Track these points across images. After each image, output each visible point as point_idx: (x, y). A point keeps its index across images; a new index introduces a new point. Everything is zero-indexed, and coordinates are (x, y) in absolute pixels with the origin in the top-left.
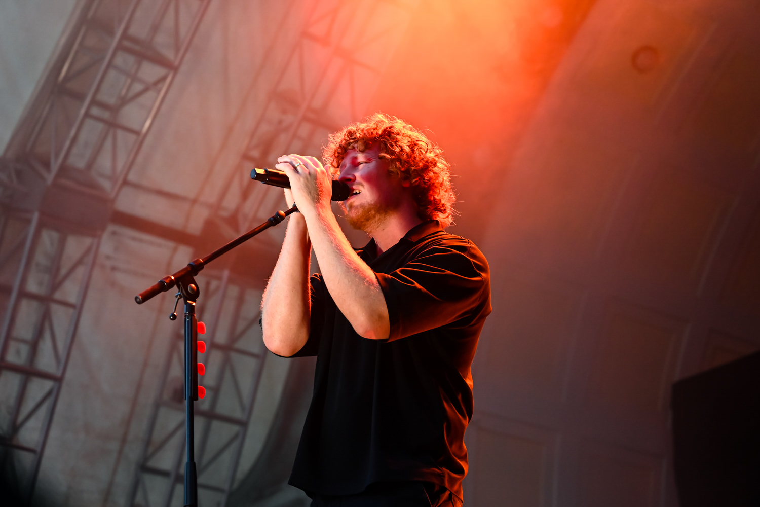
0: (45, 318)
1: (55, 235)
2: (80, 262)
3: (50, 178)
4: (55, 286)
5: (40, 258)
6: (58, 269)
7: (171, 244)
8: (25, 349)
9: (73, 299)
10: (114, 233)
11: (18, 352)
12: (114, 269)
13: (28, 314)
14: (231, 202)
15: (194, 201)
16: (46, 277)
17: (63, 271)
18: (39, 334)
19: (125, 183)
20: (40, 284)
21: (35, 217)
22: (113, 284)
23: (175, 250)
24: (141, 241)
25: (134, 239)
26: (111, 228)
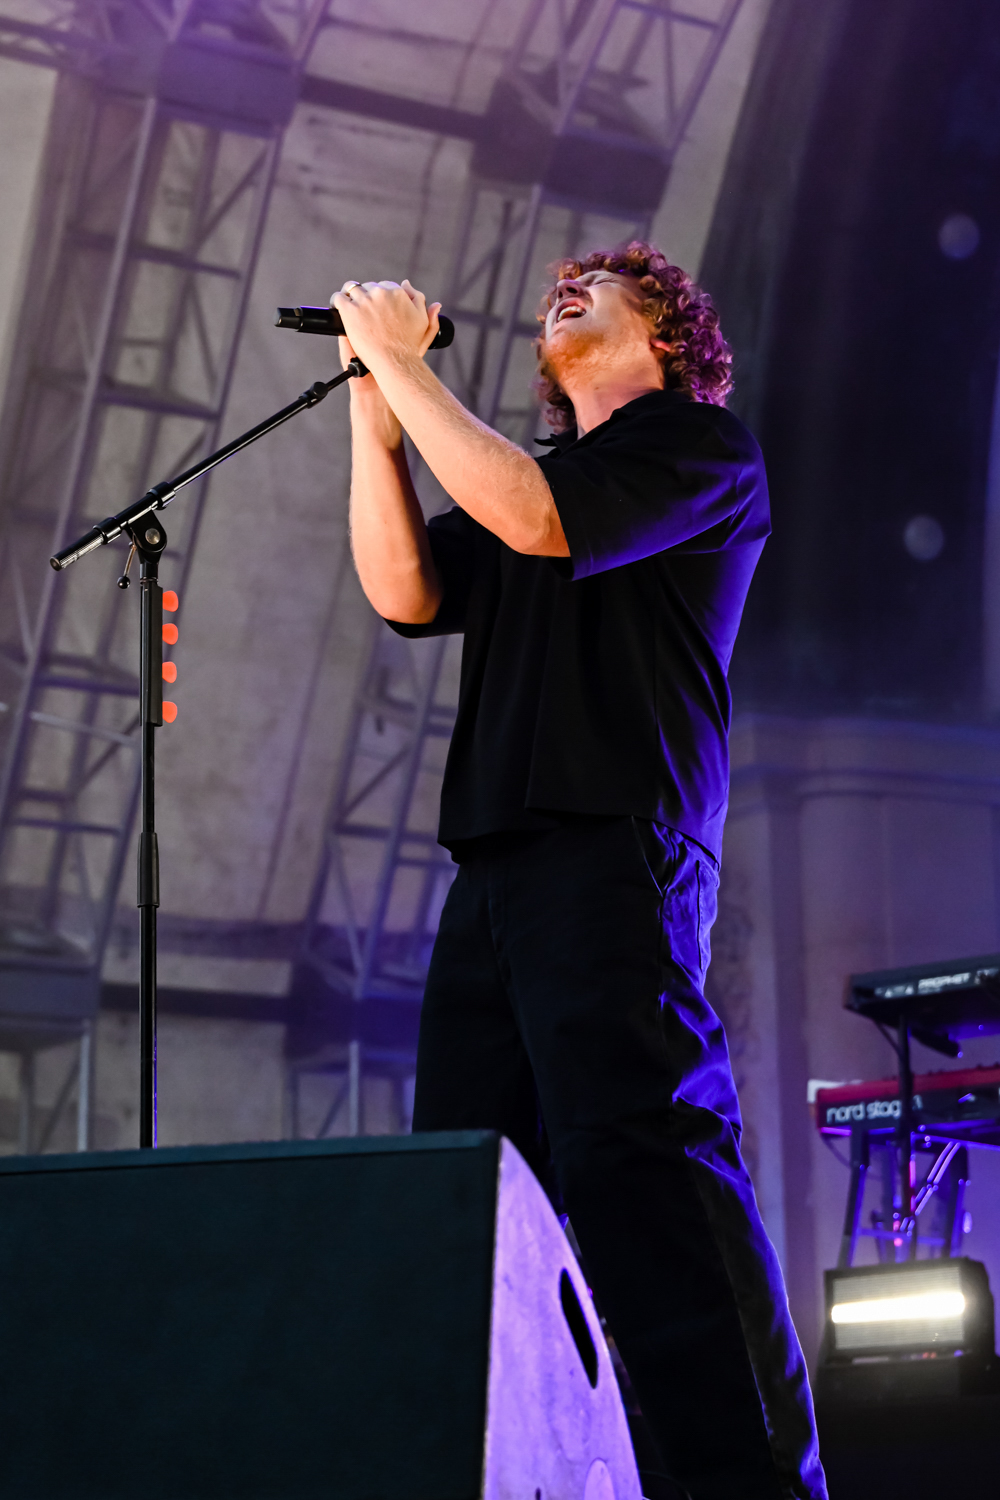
0: (187, 298)
1: (197, 131)
2: (248, 180)
3: (173, 28)
4: (204, 229)
5: (172, 179)
6: (208, 197)
7: (428, 136)
8: (152, 358)
9: (236, 257)
10: (313, 121)
11: (139, 362)
12: (317, 190)
13: (153, 287)
14: (545, 44)
15: (470, 48)
16: (185, 215)
17: (218, 201)
18: (177, 326)
19: (326, 20)
20: (174, 228)
21: (151, 105)
22: (318, 221)
23: (437, 147)
24: (368, 132)
25: (354, 129)
26: (303, 112)
